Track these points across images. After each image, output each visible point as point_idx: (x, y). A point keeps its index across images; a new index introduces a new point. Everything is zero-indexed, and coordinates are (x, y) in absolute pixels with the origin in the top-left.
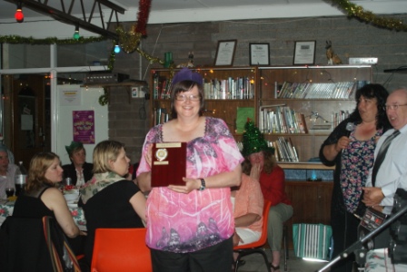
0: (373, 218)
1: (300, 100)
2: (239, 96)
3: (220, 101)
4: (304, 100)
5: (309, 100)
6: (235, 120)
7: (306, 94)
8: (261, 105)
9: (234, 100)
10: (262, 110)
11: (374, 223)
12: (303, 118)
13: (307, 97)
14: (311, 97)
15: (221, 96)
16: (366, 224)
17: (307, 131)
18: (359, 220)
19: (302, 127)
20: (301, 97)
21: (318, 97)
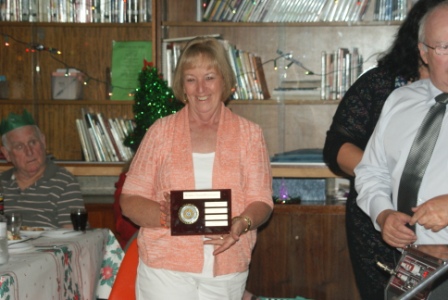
0: (416, 270)
1: (252, 25)
2: (115, 16)
3: (74, 27)
4: (261, 24)
5: (272, 24)
6: (108, 71)
7: (265, 13)
8: (166, 37)
9: (106, 25)
10: (170, 47)
11: (419, 279)
12: (259, 65)
13: (267, 20)
14: (276, 19)
15: (76, 15)
16: (402, 283)
17: (267, 96)
18: (387, 275)
19: (256, 86)
20: (255, 18)
21: (291, 19)
